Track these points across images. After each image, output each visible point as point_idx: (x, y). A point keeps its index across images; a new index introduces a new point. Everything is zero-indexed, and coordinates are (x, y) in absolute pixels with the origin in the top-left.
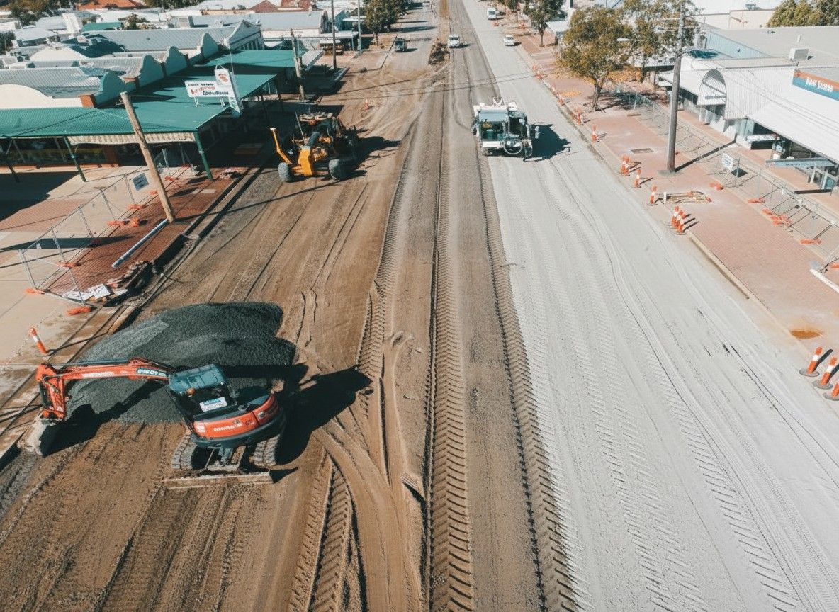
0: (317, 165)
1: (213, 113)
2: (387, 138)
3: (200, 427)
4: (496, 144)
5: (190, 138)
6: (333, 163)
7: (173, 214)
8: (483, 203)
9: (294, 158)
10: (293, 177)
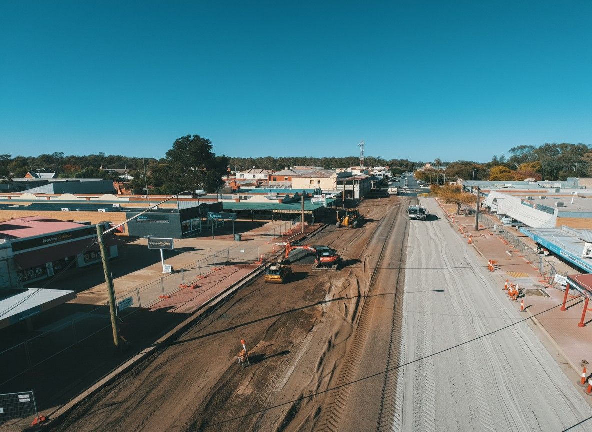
0: (349, 223)
1: (318, 207)
2: (374, 219)
3: (321, 259)
4: (413, 216)
5: (311, 213)
6: (355, 223)
7: (304, 231)
8: (404, 236)
9: (342, 221)
10: (341, 226)
